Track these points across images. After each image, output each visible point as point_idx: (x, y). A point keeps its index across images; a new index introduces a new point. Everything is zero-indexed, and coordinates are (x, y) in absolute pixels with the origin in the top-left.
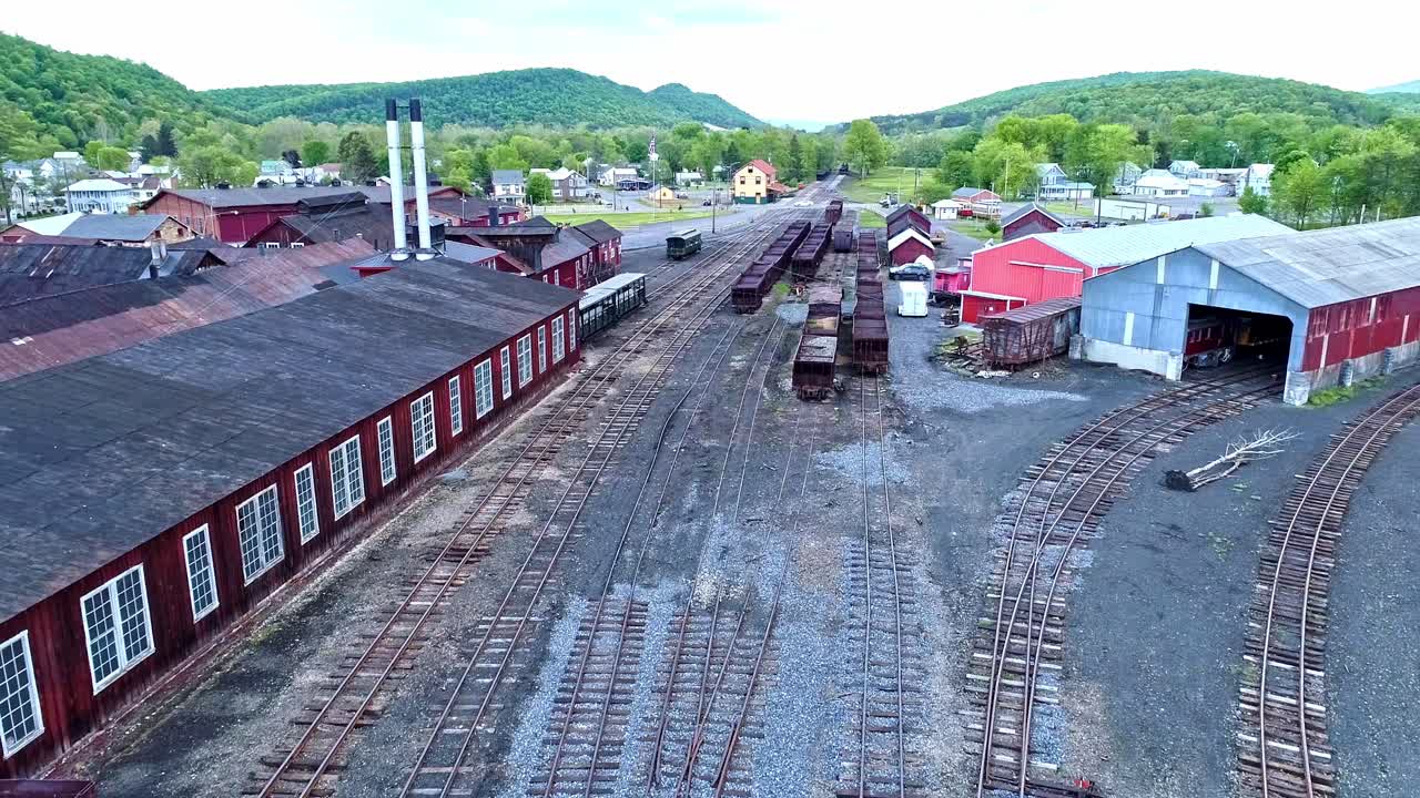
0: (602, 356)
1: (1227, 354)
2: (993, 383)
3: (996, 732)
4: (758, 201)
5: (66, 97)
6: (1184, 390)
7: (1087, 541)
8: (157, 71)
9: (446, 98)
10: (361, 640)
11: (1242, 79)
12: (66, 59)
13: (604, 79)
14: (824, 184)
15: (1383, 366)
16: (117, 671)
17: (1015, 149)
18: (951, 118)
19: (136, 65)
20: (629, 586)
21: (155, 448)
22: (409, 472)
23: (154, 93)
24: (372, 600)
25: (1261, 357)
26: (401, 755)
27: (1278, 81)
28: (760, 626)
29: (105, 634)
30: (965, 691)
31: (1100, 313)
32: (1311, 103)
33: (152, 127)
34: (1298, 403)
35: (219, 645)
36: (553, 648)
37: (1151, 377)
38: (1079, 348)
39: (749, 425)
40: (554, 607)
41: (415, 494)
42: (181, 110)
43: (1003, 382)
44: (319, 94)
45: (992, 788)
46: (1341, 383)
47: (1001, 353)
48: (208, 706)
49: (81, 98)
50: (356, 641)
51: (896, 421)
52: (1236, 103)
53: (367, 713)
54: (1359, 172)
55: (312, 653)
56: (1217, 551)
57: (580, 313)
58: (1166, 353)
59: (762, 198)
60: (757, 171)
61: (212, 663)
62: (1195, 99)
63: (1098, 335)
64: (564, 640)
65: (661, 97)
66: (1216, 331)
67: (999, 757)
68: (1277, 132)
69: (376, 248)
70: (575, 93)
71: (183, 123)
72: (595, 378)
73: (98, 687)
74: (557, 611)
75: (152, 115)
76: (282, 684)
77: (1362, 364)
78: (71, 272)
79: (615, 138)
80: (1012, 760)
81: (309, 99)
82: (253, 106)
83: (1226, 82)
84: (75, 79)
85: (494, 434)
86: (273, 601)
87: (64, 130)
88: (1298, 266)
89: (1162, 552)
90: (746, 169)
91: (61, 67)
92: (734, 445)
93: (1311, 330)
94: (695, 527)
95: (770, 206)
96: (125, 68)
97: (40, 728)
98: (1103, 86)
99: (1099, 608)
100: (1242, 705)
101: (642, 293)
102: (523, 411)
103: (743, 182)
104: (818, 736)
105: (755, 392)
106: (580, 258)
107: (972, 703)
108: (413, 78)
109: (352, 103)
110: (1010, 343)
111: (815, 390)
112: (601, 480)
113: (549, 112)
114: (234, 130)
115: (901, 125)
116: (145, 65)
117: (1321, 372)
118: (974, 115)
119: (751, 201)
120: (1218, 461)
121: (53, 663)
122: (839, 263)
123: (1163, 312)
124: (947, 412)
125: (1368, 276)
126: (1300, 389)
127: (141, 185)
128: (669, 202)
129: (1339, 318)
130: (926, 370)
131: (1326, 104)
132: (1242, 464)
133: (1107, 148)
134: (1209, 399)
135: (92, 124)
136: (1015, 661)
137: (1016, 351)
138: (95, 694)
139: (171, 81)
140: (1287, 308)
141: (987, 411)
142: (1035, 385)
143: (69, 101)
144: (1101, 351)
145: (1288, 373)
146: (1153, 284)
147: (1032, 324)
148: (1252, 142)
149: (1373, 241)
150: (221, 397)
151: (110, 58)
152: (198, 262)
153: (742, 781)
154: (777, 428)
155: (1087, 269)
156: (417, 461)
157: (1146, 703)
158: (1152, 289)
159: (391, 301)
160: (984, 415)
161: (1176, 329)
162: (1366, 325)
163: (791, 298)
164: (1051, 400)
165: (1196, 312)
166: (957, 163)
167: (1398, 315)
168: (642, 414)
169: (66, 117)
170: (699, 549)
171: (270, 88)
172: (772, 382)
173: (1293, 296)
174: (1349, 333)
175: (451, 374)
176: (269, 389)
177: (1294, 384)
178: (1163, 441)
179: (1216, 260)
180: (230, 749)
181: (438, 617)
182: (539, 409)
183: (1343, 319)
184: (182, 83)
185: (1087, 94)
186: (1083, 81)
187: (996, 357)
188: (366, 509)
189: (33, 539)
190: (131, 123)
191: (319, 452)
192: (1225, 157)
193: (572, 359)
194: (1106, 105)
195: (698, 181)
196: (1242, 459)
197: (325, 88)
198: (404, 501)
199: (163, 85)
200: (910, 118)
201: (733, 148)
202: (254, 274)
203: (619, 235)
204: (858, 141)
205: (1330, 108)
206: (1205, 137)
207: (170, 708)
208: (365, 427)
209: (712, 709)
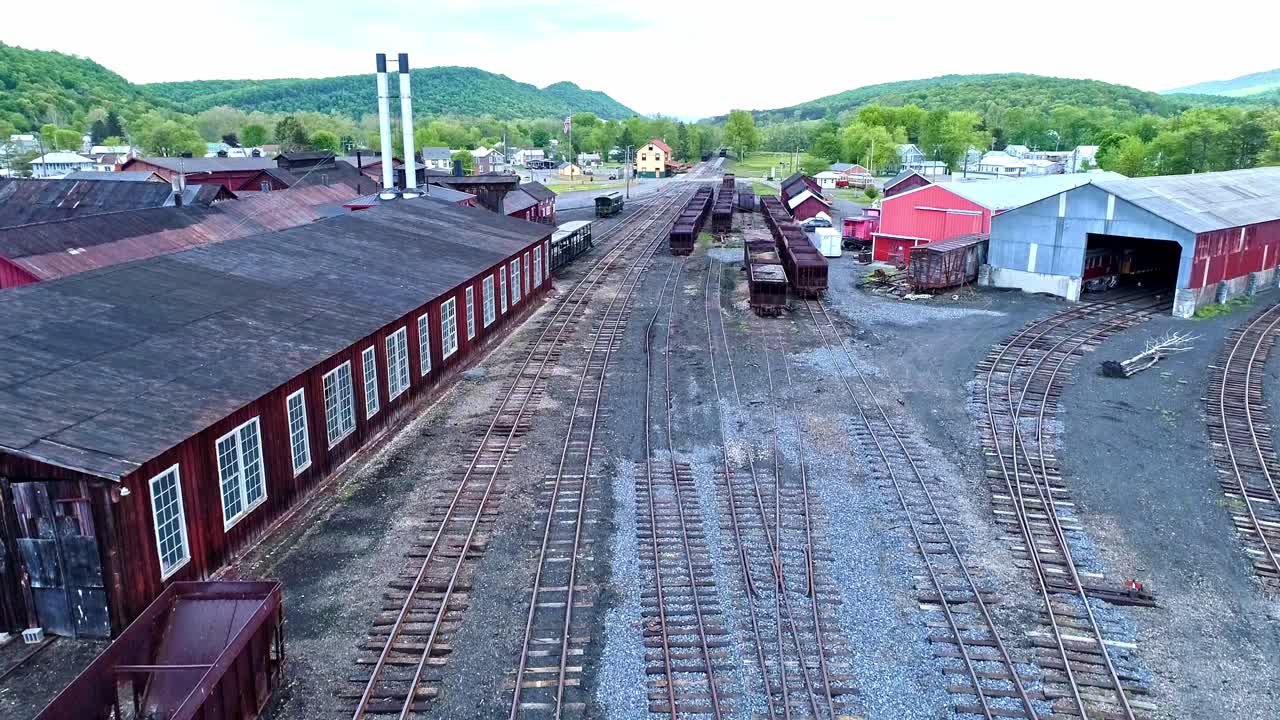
0: (569, 286)
1: (1114, 281)
2: (920, 304)
3: (1039, 552)
4: (657, 175)
5: (18, 87)
6: (1086, 308)
7: (1053, 415)
8: (100, 65)
9: (363, 92)
10: (444, 494)
11: (1056, 80)
12: (17, 53)
13: (503, 77)
14: (710, 163)
15: (1249, 288)
16: (241, 513)
17: (879, 131)
18: (810, 112)
19: (81, 60)
20: (667, 452)
21: (243, 325)
22: (440, 367)
23: (98, 85)
24: (439, 465)
25: (1139, 284)
26: (517, 579)
27: (1087, 81)
28: (794, 479)
29: (232, 478)
30: (997, 523)
31: (1006, 246)
32: (1115, 100)
33: (100, 113)
34: (1186, 316)
35: (313, 501)
36: (618, 498)
37: (1054, 299)
38: (987, 277)
39: (721, 334)
40: (607, 467)
41: (444, 388)
42: (124, 100)
43: (927, 303)
44: (248, 88)
45: (1054, 593)
46: (1217, 300)
47: (923, 278)
48: (323, 544)
49: (32, 88)
50: (439, 494)
51: (849, 331)
52: (1053, 99)
53: (472, 548)
54: (1182, 146)
55: (401, 505)
56: (1167, 418)
57: (552, 246)
58: (1068, 277)
59: (661, 173)
60: (656, 149)
61: (309, 514)
62: (1018, 96)
63: (1003, 264)
64: (625, 490)
65: (554, 93)
66: (1105, 260)
67: (1049, 570)
68: (1093, 122)
69: (359, 193)
70: (477, 90)
71: (126, 111)
72: (570, 302)
73: (228, 524)
74: (610, 470)
75: (98, 103)
76: (384, 528)
77: (1232, 286)
78: (96, 203)
79: (518, 126)
80: (1061, 572)
81: (239, 93)
82: (187, 99)
83: (1044, 82)
84: (25, 71)
85: (497, 343)
86: (348, 467)
87: (17, 116)
88: (1178, 201)
89: (1119, 421)
90: (647, 147)
91: (12, 60)
92: (714, 350)
93: (1198, 252)
94: (706, 409)
95: (669, 179)
96: (71, 62)
97: (187, 557)
98: (938, 85)
99: (1086, 462)
100: (1239, 529)
101: (588, 238)
102: (516, 326)
103: (644, 159)
104: (882, 559)
105: (715, 312)
106: (529, 209)
107: (1008, 532)
108: (333, 74)
109: (278, 96)
110: (932, 270)
111: (772, 307)
112: (608, 375)
113: (456, 105)
114: (174, 118)
115: (765, 118)
116: (89, 60)
117: (1203, 290)
118: (828, 110)
119: (651, 175)
120: (1141, 356)
121: (196, 497)
122: (747, 219)
123: (1064, 241)
124: (889, 325)
125: (1235, 211)
126: (1188, 303)
127: (99, 160)
128: (578, 177)
129: (1218, 242)
130: (857, 295)
131: (1128, 101)
132: (1161, 359)
133: (956, 132)
134: (1109, 313)
135: (42, 112)
136: (1033, 500)
137: (938, 276)
138: (226, 531)
139: (114, 76)
140: (1176, 233)
141: (923, 323)
142: (956, 305)
143: (21, 91)
144: (1007, 278)
145: (1177, 290)
146: (1054, 218)
147: (950, 252)
148: (1070, 130)
149: (1231, 185)
150: (284, 290)
151: (56, 53)
152: (214, 195)
153: (829, 593)
154: (746, 337)
155: (985, 211)
156: (445, 357)
157: (1157, 529)
158: (1053, 223)
159: (397, 225)
160: (921, 327)
161: (1076, 255)
162: (1236, 251)
163: (716, 244)
164: (975, 316)
165: (1094, 241)
166: (829, 143)
167: (1260, 245)
168: (624, 328)
169: (19, 105)
170: (718, 423)
171: (203, 82)
172: (727, 303)
173: (1182, 223)
174: (1223, 257)
175: (467, 284)
176: (322, 285)
177: (1182, 299)
178: (1085, 343)
179: (1112, 194)
180: (356, 578)
181: (506, 476)
182: (531, 322)
183: (1221, 245)
184: (124, 77)
185: (924, 92)
186: (919, 81)
187: (919, 282)
188: (411, 395)
189: (167, 388)
190: (79, 110)
191: (379, 336)
192: (1048, 143)
193: (546, 286)
194: (942, 101)
195: (597, 162)
196: (1160, 354)
197: (253, 83)
198: (437, 392)
199: (107, 78)
200: (773, 112)
201: (626, 133)
202: (262, 208)
203: (553, 195)
204: (735, 128)
205: (1131, 104)
206: (1032, 126)
207: (285, 548)
208: (409, 320)
209: (781, 540)
